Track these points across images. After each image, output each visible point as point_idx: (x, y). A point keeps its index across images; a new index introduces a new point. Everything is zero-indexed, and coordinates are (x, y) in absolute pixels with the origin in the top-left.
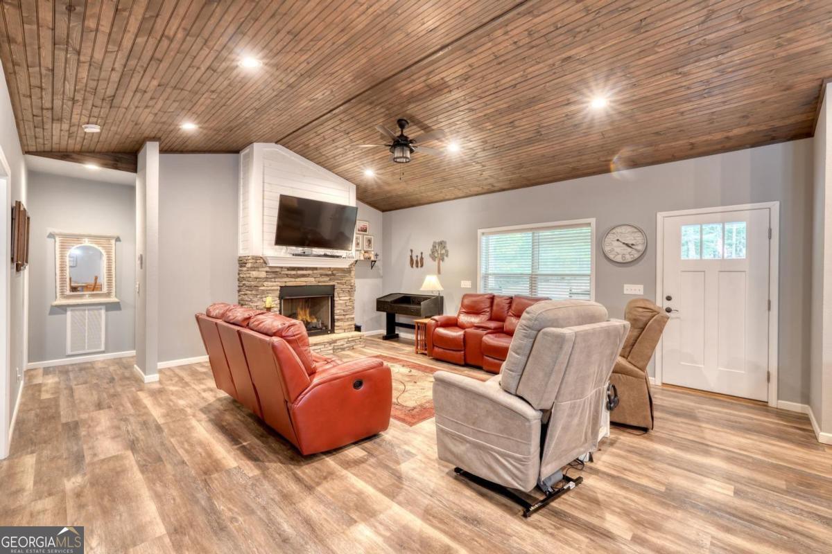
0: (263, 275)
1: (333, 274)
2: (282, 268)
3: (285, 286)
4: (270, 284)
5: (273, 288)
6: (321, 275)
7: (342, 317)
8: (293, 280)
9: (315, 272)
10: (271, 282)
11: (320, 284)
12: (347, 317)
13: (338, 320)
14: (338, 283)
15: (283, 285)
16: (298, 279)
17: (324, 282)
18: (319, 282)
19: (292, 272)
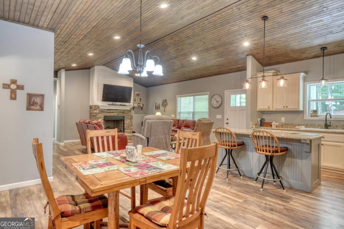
0: (98, 112)
1: (124, 112)
2: (105, 109)
3: (106, 116)
4: (100, 115)
5: (101, 116)
6: (119, 112)
7: (128, 128)
8: (109, 114)
9: (117, 111)
10: (101, 114)
11: (119, 115)
12: (129, 128)
13: (126, 129)
14: (126, 115)
16: (111, 114)
17: (120, 115)
18: (118, 115)
19: (109, 111)
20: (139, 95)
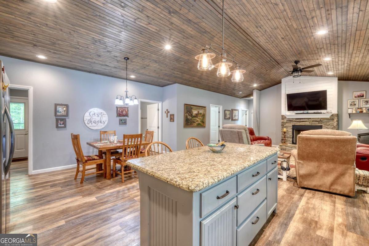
0: (285, 121)
1: (320, 121)
2: (293, 118)
4: (288, 124)
5: (289, 126)
6: (313, 121)
8: (299, 123)
9: (310, 120)
11: (312, 125)
14: (324, 125)
15: (294, 124)
18: (312, 124)
19: (298, 120)
20: (362, 96)
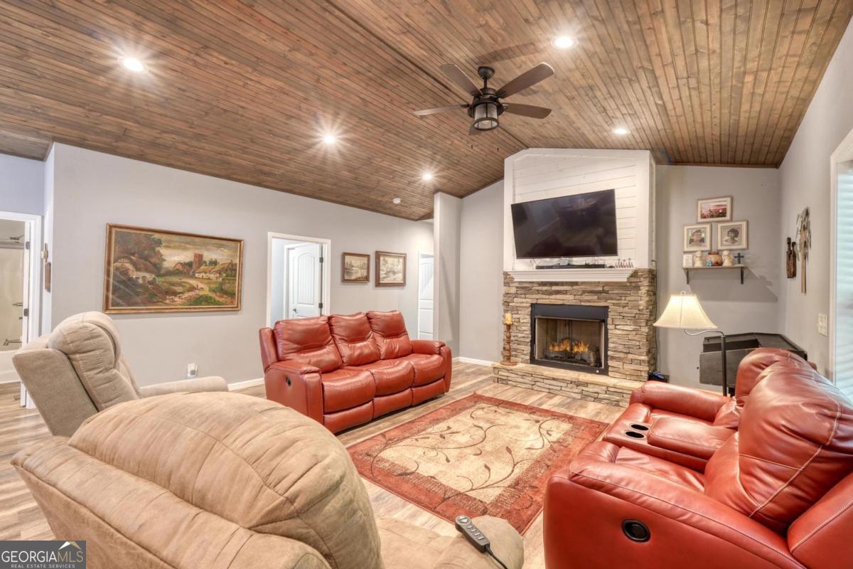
0: (514, 290)
1: (603, 292)
2: (533, 282)
3: (537, 304)
4: (520, 300)
5: (522, 305)
6: (584, 292)
7: (622, 355)
8: (547, 297)
9: (575, 287)
10: (521, 298)
11: (583, 304)
12: (630, 356)
13: (613, 358)
14: (613, 304)
15: (534, 302)
16: (553, 297)
17: (589, 301)
18: (581, 301)
19: (545, 288)
20: (723, 214)
